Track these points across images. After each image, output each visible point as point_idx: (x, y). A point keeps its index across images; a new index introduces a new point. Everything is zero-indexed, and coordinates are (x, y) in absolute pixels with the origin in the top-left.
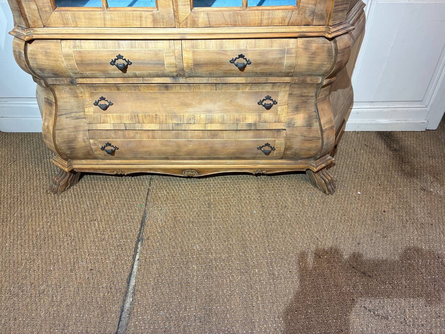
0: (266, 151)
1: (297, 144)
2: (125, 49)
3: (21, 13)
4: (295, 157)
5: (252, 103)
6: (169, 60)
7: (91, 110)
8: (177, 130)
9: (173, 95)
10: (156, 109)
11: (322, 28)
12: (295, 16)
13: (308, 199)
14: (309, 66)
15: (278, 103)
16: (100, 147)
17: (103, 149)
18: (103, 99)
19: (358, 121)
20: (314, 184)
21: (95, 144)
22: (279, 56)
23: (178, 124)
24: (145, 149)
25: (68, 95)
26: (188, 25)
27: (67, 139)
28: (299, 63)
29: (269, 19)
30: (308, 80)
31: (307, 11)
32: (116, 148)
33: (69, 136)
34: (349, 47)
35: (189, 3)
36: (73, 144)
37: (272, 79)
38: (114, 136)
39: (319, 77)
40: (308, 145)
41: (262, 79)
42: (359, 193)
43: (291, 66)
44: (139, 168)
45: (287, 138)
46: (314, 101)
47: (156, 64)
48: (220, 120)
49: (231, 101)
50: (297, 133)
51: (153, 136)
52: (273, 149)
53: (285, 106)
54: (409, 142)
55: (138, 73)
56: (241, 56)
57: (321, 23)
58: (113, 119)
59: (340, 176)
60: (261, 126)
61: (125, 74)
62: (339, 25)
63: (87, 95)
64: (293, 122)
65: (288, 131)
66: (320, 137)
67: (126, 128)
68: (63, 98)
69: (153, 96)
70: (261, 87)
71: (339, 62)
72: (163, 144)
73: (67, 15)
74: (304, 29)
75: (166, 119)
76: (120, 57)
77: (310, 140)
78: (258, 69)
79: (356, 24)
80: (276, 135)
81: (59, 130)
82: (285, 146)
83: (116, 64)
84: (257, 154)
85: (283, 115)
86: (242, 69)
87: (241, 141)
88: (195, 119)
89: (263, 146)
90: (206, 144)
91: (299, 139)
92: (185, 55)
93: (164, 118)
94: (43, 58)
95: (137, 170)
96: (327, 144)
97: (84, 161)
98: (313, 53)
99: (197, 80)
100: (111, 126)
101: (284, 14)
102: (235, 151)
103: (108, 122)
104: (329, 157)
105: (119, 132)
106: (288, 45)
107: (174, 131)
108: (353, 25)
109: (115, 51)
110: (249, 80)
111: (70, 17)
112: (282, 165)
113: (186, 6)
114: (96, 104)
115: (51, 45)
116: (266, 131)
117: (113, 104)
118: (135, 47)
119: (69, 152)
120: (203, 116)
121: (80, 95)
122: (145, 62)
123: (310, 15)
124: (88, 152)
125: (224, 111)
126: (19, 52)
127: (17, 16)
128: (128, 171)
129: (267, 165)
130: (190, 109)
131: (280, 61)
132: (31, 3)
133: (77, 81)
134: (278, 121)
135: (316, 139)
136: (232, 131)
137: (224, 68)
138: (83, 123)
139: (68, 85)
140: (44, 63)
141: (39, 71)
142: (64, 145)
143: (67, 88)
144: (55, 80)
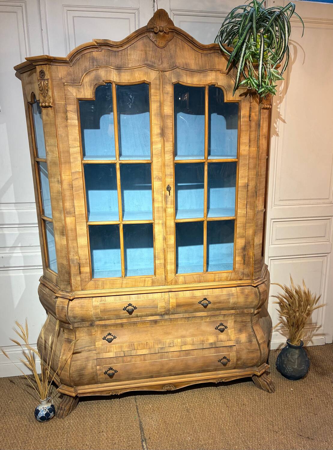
0: (224, 363)
1: (244, 356)
2: (134, 300)
3: (69, 283)
4: (244, 366)
5: (211, 329)
6: (161, 305)
7: (100, 343)
8: (162, 353)
9: (158, 328)
10: (147, 338)
11: (249, 281)
12: (233, 276)
14: (245, 302)
15: (228, 328)
16: (104, 371)
17: (106, 373)
18: (110, 334)
19: (278, 341)
20: (260, 387)
21: (100, 369)
22: (227, 298)
23: (162, 348)
24: (138, 370)
25: (85, 334)
26: (173, 284)
27: (79, 367)
28: (239, 301)
29: (219, 278)
30: (245, 311)
31: (240, 273)
32: (116, 371)
33: (81, 365)
34: (266, 291)
35: (174, 272)
36: (83, 372)
37: (223, 312)
38: (115, 361)
39: (252, 309)
40: (251, 355)
41: (217, 313)
42: (292, 389)
43: (235, 303)
44: (132, 387)
45: (237, 352)
46: (250, 325)
47: (152, 307)
48: (191, 342)
49: (198, 328)
50: (243, 347)
51: (144, 359)
52: (229, 361)
53: (232, 329)
55: (139, 314)
56: (205, 299)
57: (248, 278)
58: (116, 349)
60: (219, 344)
61: (131, 316)
62: (258, 279)
63: (99, 332)
64: (239, 340)
65: (237, 347)
66: (259, 349)
67: (124, 354)
68: (81, 337)
69: (145, 329)
70: (216, 318)
71: (262, 299)
72: (152, 365)
73: (99, 283)
74: (239, 282)
75: (154, 345)
76: (130, 305)
77: (252, 352)
78: (215, 306)
79: (266, 277)
80: (230, 350)
81: (74, 361)
82: (237, 357)
83: (127, 309)
84: (218, 366)
86: (205, 307)
87: (207, 357)
88: (174, 343)
89: (222, 359)
90: (182, 361)
91: (245, 351)
92: (171, 300)
93: (152, 344)
94: (79, 309)
95: (128, 389)
96: (264, 354)
97: (87, 387)
98: (247, 295)
99: (176, 316)
100: (113, 354)
101: (228, 275)
102: (202, 365)
103: (112, 351)
104: (266, 365)
105: (120, 358)
106: (231, 291)
107: (159, 354)
108: (264, 278)
109: (129, 301)
110: (210, 313)
111: (100, 284)
112: (235, 374)
113: (172, 274)
114: (104, 339)
115: (86, 301)
116: (223, 348)
117: (116, 337)
118: (140, 298)
119: (78, 379)
120: (179, 340)
121: (94, 333)
122: (146, 306)
123: (242, 275)
124: (93, 377)
125: (193, 335)
126: (62, 306)
127: (64, 285)
128: (121, 391)
129: (226, 375)
130: (170, 337)
131: (228, 301)
132: (77, 277)
133: (95, 323)
134: (230, 340)
135: (256, 351)
136: (199, 350)
137: (195, 307)
138: (93, 354)
139: (87, 327)
140: (78, 313)
141: (72, 319)
142: (76, 373)
143: (86, 329)
144: (81, 324)
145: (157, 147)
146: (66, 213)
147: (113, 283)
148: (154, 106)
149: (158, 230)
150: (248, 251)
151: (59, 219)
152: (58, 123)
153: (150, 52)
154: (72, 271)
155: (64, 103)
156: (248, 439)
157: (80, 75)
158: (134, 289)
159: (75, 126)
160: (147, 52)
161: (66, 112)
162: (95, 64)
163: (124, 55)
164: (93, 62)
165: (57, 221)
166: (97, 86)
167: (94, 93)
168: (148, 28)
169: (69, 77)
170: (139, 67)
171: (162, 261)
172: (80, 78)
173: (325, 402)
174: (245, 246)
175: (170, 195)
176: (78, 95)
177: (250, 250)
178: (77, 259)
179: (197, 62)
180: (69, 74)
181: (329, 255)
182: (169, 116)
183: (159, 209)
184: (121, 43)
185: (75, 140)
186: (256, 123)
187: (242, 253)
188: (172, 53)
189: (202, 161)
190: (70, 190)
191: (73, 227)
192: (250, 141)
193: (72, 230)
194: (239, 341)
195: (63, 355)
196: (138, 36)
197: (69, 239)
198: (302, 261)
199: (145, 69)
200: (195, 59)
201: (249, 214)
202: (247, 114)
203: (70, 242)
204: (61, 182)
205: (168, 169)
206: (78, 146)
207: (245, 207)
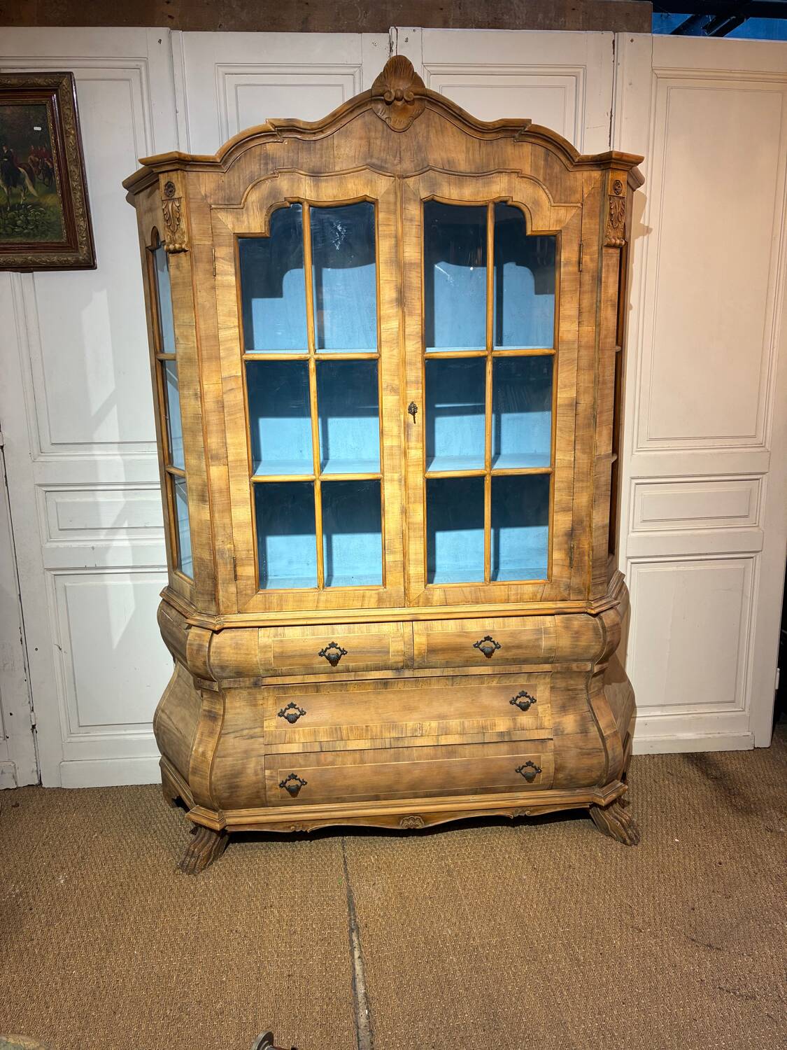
0: (528, 775)
1: (571, 762)
2: (341, 635)
3: (214, 597)
4: (570, 784)
5: (501, 702)
6: (396, 646)
7: (273, 724)
8: (397, 748)
9: (391, 696)
10: (367, 717)
11: (582, 604)
12: (548, 591)
13: (601, 853)
14: (573, 648)
15: (537, 702)
16: (279, 782)
17: (283, 785)
18: (292, 706)
19: (649, 737)
20: (606, 832)
21: (272, 777)
22: (535, 637)
23: (398, 739)
24: (348, 782)
25: (243, 703)
26: (421, 604)
27: (231, 771)
28: (561, 645)
29: (517, 594)
30: (574, 666)
31: (562, 585)
32: (304, 783)
33: (233, 765)
34: (618, 624)
35: (423, 580)
36: (238, 780)
37: (527, 668)
38: (302, 762)
39: (587, 663)
40: (587, 762)
41: (514, 669)
42: (676, 840)
43: (551, 649)
44: (333, 817)
45: (557, 752)
46: (585, 696)
47: (379, 652)
48: (459, 729)
49: (473, 700)
50: (569, 743)
51: (362, 758)
52: (538, 770)
53: (547, 705)
54: (733, 766)
55: (352, 665)
56: (488, 638)
57: (580, 598)
58: (304, 736)
59: (642, 819)
60: (518, 735)
61: (334, 668)
62: (601, 600)
63: (271, 701)
65: (557, 742)
66: (603, 748)
67: (321, 748)
68: (236, 708)
69: (365, 698)
70: (512, 679)
71: (609, 642)
72: (377, 772)
73: (274, 598)
74: (561, 605)
75: (381, 732)
76: (333, 645)
77: (589, 754)
78: (509, 655)
79: (619, 598)
80: (540, 747)
81: (220, 757)
82: (556, 764)
83: (327, 655)
84: (515, 781)
85: (547, 718)
86: (489, 654)
87: (492, 760)
88: (422, 730)
89: (524, 767)
90: (440, 766)
91: (574, 752)
92: (417, 639)
93: (378, 729)
94: (231, 651)
95: (328, 822)
96: (614, 759)
97: (244, 812)
98: (577, 633)
99: (427, 673)
100: (299, 747)
101: (536, 588)
102: (483, 777)
103: (296, 740)
104: (620, 784)
105: (312, 755)
106: (544, 624)
107: (392, 750)
108: (616, 599)
109: (328, 638)
110: (498, 669)
111: (276, 601)
112: (552, 799)
113: (420, 583)
114: (281, 714)
115: (245, 634)
116: (525, 743)
117: (305, 713)
118: (354, 632)
119: (226, 795)
120: (434, 724)
121: (261, 702)
122: (365, 650)
123: (566, 589)
124: (258, 792)
125: (464, 715)
126: (199, 645)
127: (204, 601)
128: (313, 825)
129: (531, 800)
130: (416, 715)
131: (536, 644)
132: (230, 585)
133: (264, 681)
134: (541, 728)
135: (597, 752)
136: (477, 746)
137: (466, 654)
138: (258, 745)
139: (248, 688)
140: (229, 659)
141: (218, 670)
142: (223, 782)
143: (245, 693)
144: (234, 681)
145: (390, 326)
146: (210, 457)
147: (300, 600)
148: (384, 247)
149: (391, 494)
150: (580, 540)
151: (197, 470)
152: (198, 283)
153: (378, 140)
154: (219, 573)
155: (210, 243)
156: (575, 942)
157: (242, 189)
158: (341, 613)
159: (229, 286)
160: (372, 141)
161: (213, 260)
162: (270, 166)
163: (327, 148)
164: (266, 164)
165: (194, 474)
166: (272, 210)
167: (267, 223)
168: (373, 94)
169: (221, 194)
170: (355, 170)
171: (399, 557)
172: (241, 194)
173: (751, 870)
174: (573, 529)
175: (415, 423)
176: (236, 227)
177: (583, 538)
178: (229, 550)
179: (471, 157)
180: (220, 188)
181: (758, 557)
182: (415, 264)
183: (394, 452)
184: (320, 124)
185: (229, 314)
186: (592, 276)
187: (566, 543)
188: (420, 141)
189: (482, 354)
190: (219, 412)
191: (224, 487)
192: (580, 313)
193: (221, 491)
194: (560, 729)
195: (200, 743)
196: (353, 110)
197: (216, 509)
198: (699, 568)
199: (367, 174)
200: (468, 151)
201: (581, 461)
202: (575, 258)
203: (216, 515)
204: (201, 397)
205: (412, 370)
206: (235, 327)
207: (571, 448)
